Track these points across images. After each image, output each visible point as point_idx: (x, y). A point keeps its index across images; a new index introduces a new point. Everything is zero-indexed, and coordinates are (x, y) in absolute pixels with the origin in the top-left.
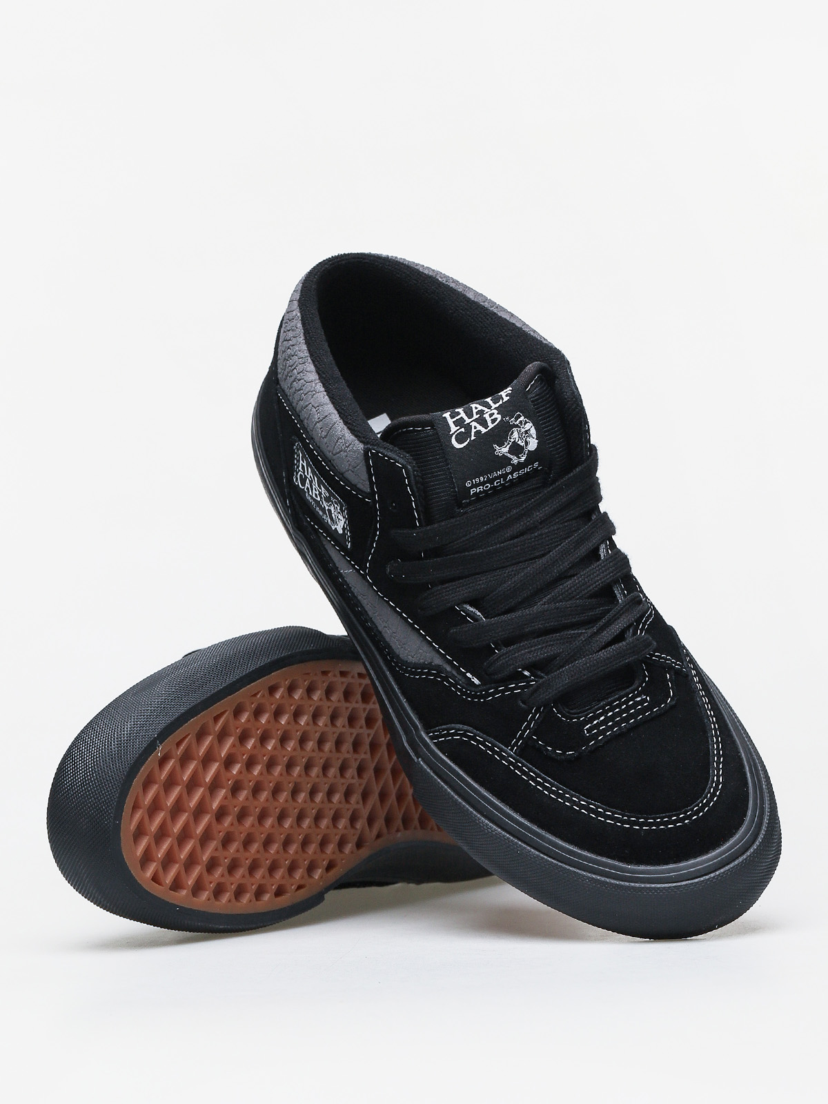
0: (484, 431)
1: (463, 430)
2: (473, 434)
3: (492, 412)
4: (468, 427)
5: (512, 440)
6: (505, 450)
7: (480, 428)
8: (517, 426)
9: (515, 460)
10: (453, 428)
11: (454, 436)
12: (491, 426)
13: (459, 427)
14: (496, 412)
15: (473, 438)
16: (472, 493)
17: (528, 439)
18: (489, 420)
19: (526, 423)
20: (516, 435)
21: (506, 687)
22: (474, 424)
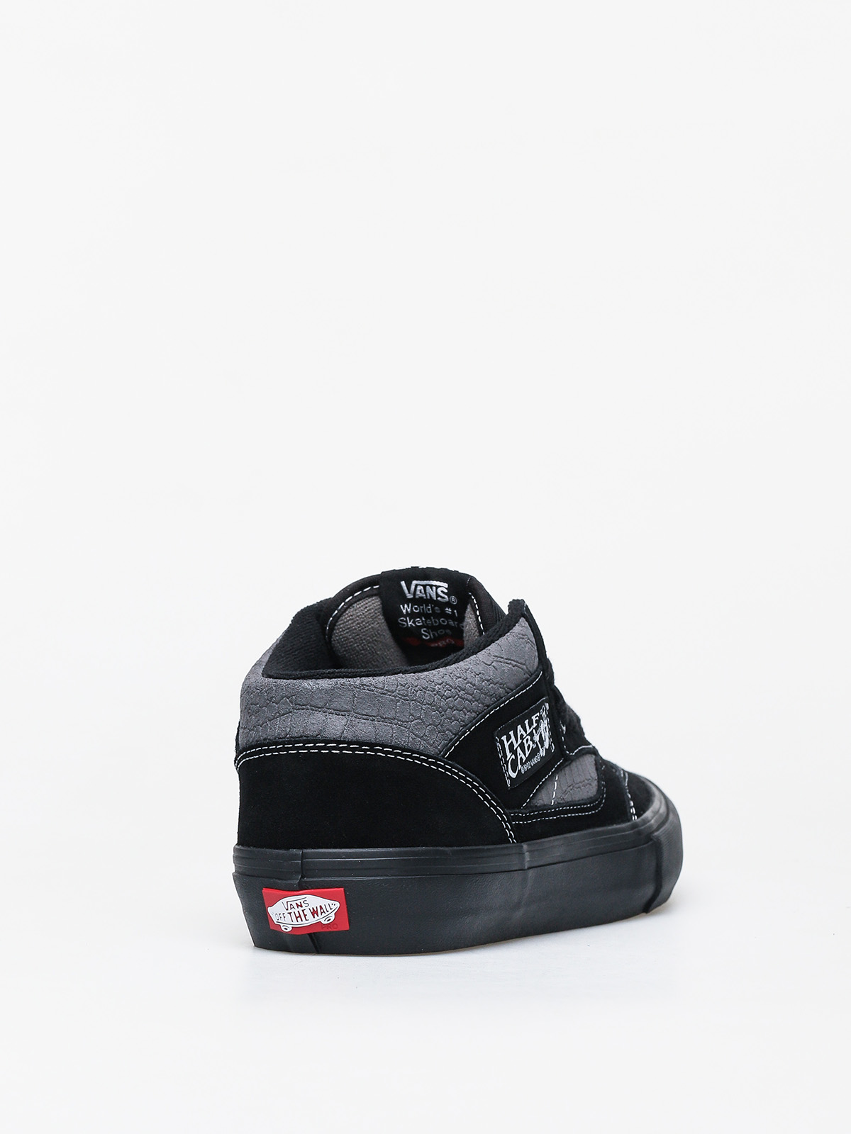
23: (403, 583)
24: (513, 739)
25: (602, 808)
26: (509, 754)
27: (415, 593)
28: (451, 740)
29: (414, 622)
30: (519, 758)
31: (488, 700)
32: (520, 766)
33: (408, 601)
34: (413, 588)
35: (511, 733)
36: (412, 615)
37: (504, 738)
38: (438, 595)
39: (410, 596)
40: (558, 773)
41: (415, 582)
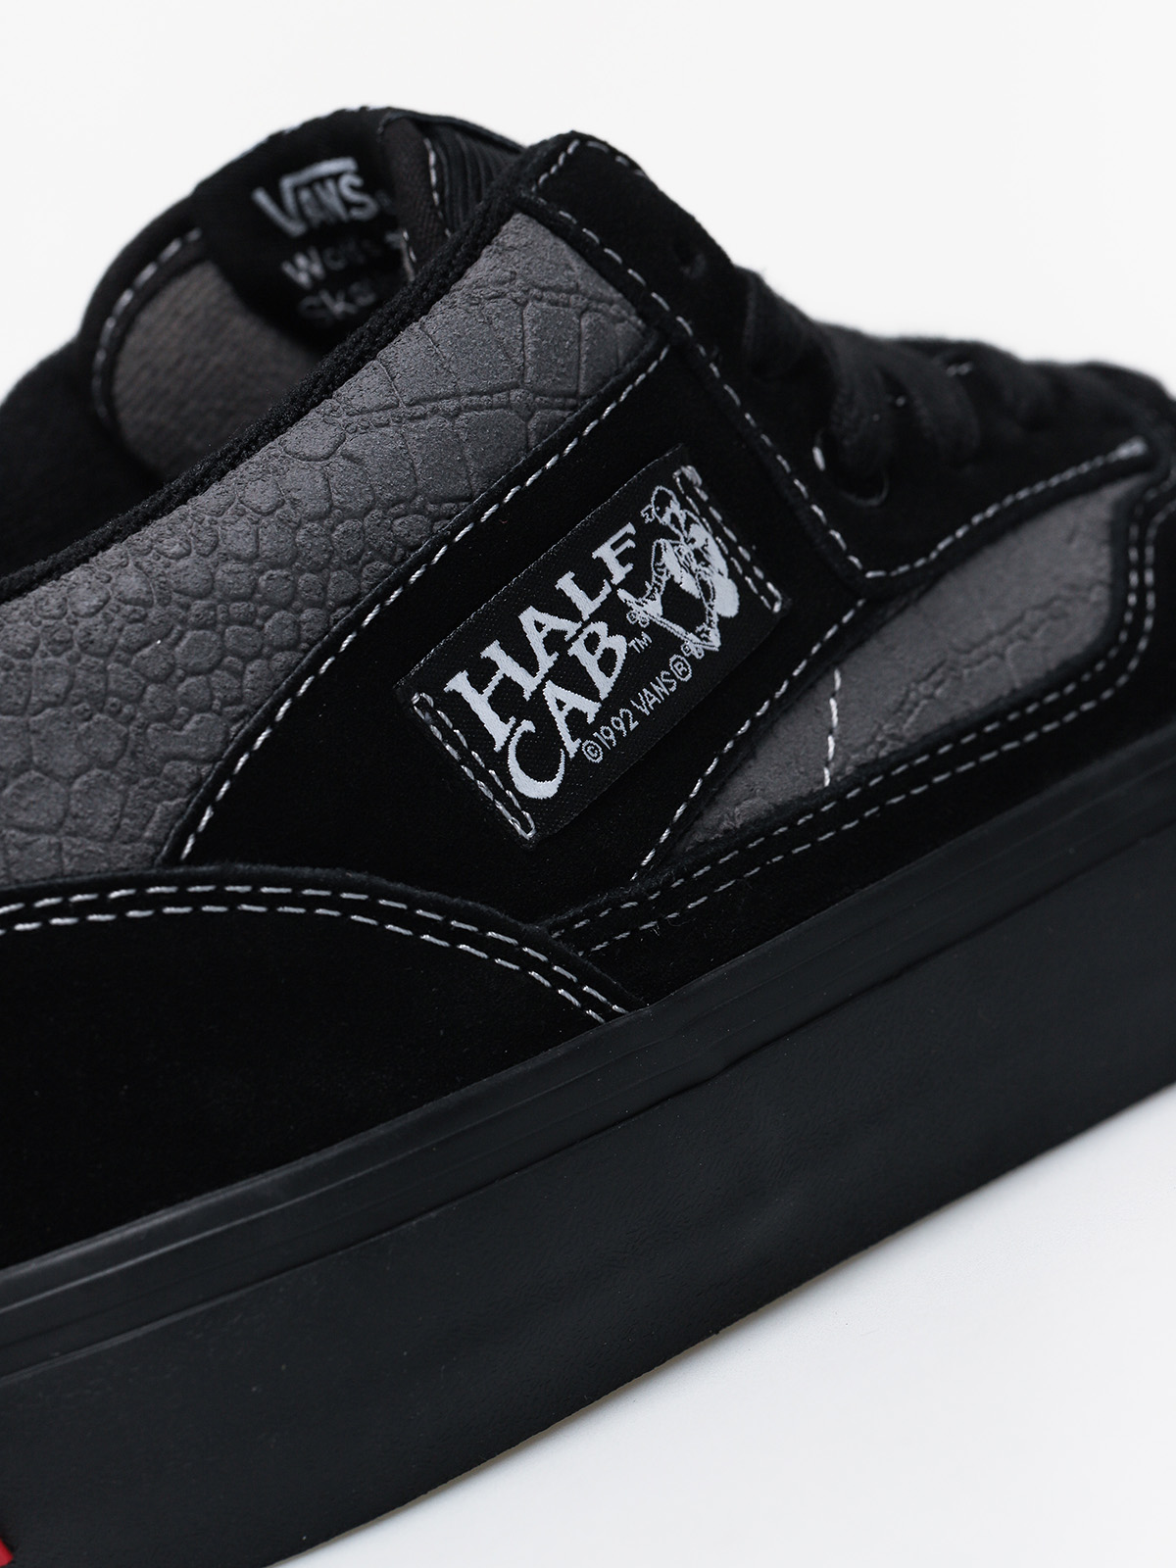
23: (261, 197)
24: (508, 667)
25: (1134, 675)
26: (498, 729)
27: (302, 215)
28: (196, 786)
29: (349, 299)
30: (560, 718)
31: (340, 586)
32: (572, 746)
33: (302, 244)
34: (289, 199)
35: (493, 652)
36: (332, 282)
37: (460, 683)
38: (348, 205)
39: (295, 228)
40: (837, 664)
41: (287, 183)
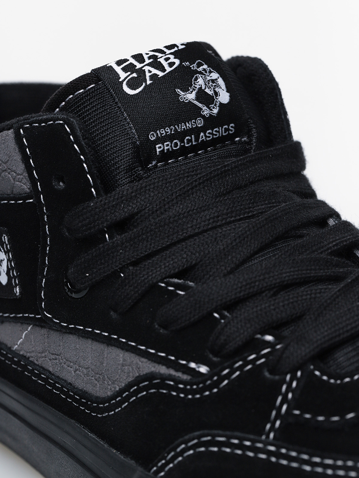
0: (161, 74)
1: (135, 75)
2: (148, 78)
3: (167, 56)
4: (141, 72)
5: (198, 87)
6: (191, 96)
7: (155, 71)
8: (200, 73)
9: (206, 112)
10: (123, 75)
11: (125, 83)
12: (168, 69)
13: (129, 73)
14: (172, 57)
15: (149, 82)
16: (158, 150)
17: (217, 89)
18: (165, 64)
19: (210, 72)
20: (201, 81)
21: (244, 360)
22: (147, 68)
